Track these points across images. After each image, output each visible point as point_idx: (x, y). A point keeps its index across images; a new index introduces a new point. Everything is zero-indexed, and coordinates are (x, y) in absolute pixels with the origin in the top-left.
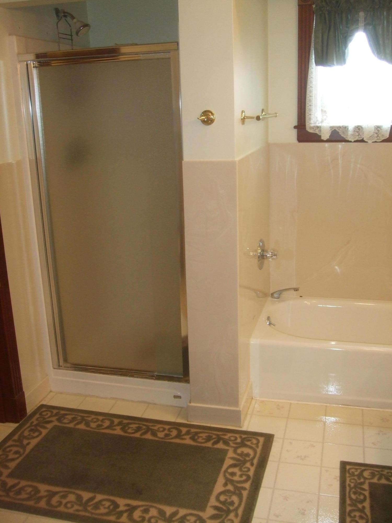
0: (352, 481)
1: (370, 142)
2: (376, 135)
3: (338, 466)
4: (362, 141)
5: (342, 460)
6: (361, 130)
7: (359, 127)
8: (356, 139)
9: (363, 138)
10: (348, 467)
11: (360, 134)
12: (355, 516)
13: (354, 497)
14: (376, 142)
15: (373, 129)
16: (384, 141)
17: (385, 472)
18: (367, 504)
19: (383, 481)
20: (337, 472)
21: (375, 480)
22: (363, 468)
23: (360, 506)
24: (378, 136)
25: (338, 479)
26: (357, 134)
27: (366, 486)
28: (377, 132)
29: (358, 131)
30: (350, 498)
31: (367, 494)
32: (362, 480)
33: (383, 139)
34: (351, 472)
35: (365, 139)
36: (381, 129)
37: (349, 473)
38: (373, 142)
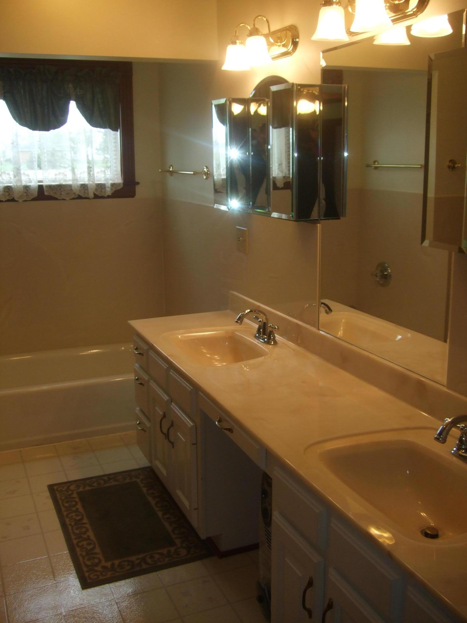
0: (62, 495)
1: (20, 201)
2: (25, 195)
3: (46, 489)
4: (13, 200)
5: (48, 484)
6: (11, 190)
7: (8, 188)
8: (6, 199)
9: (14, 198)
10: (55, 487)
11: (11, 194)
12: (72, 516)
13: (66, 505)
14: (26, 201)
15: (22, 188)
16: (34, 199)
17: (88, 482)
18: (79, 506)
19: (88, 488)
20: (48, 494)
21: (81, 489)
22: (69, 485)
23: (74, 509)
24: (27, 195)
25: (50, 497)
26: (8, 194)
27: (75, 495)
28: (26, 191)
29: (8, 191)
30: (64, 506)
31: (77, 500)
32: (70, 492)
33: (33, 197)
34: (59, 490)
35: (16, 199)
36: (30, 189)
37: (58, 491)
38: (23, 201)
